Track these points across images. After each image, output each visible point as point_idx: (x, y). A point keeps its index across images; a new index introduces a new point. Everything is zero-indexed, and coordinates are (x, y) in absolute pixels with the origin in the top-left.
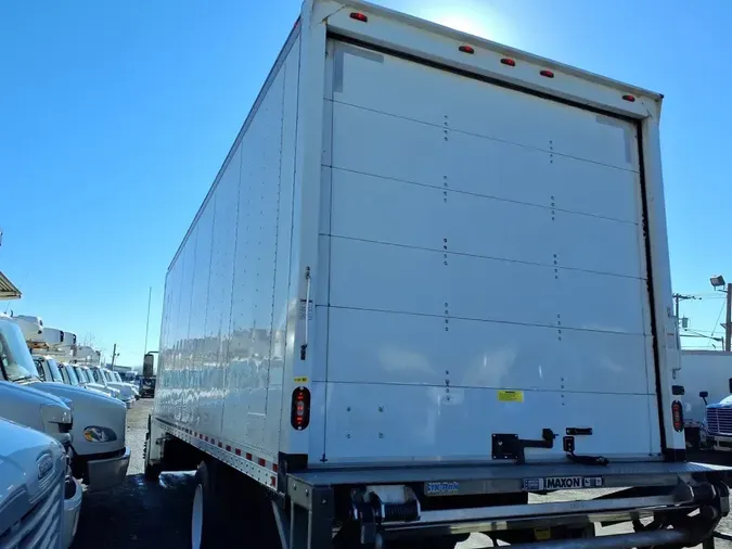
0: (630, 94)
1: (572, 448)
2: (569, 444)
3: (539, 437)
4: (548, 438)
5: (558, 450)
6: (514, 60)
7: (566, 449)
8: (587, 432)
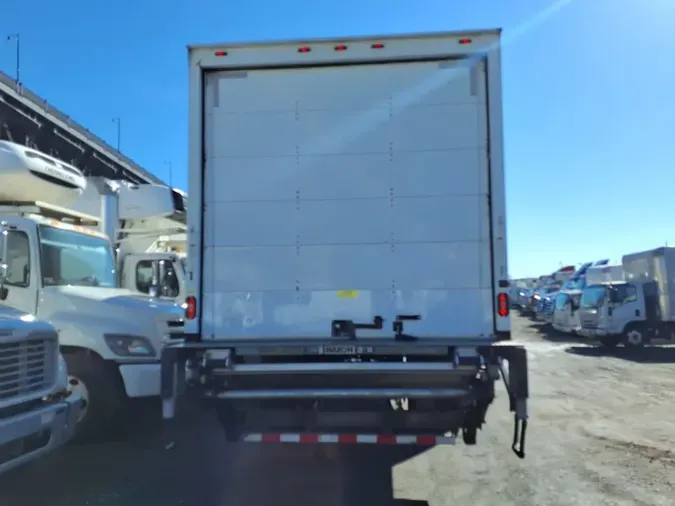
0: (465, 38)
1: (401, 329)
2: (398, 326)
3: (370, 321)
4: (378, 322)
5: (387, 331)
6: (346, 44)
7: (395, 329)
8: (415, 318)
